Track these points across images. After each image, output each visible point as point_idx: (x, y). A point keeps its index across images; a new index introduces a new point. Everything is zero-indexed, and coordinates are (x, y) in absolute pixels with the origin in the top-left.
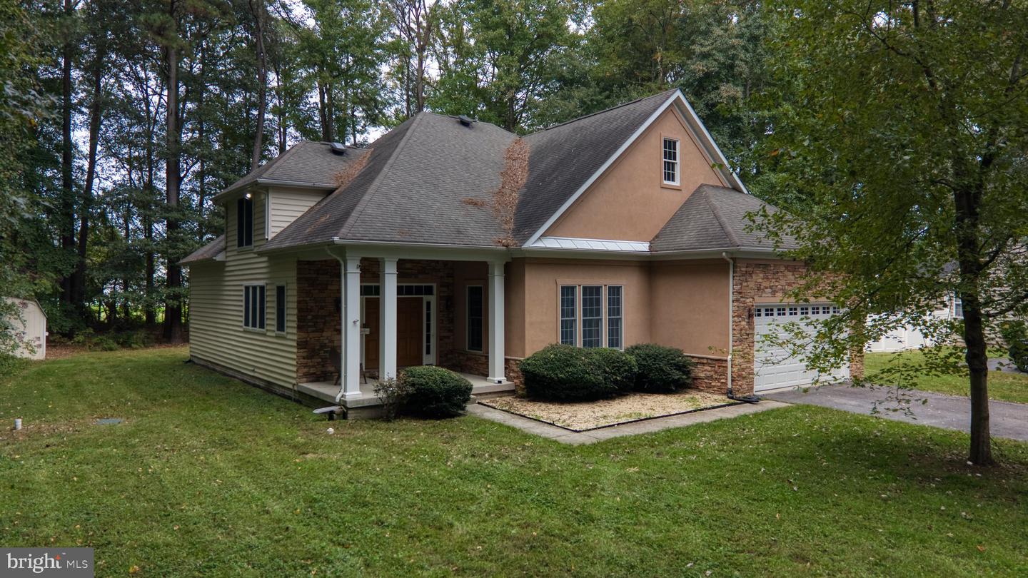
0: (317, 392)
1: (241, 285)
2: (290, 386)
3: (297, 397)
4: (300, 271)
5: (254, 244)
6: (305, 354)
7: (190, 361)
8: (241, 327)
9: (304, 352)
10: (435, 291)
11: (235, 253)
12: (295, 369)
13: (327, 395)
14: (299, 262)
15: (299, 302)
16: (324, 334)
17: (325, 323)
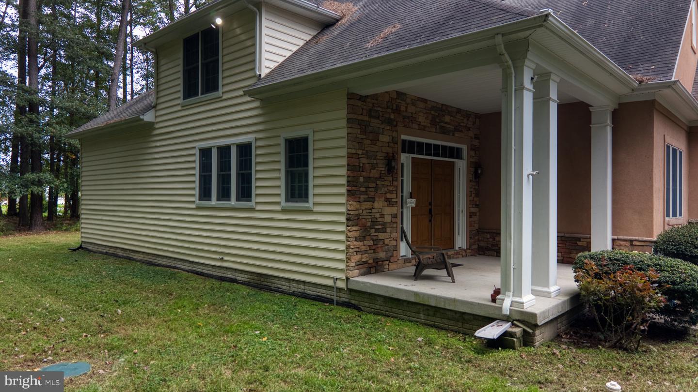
0: (416, 294)
1: (194, 148)
2: (330, 283)
3: (345, 298)
4: (351, 109)
5: (221, 90)
6: (357, 234)
7: (81, 247)
8: (193, 202)
9: (355, 232)
10: (465, 154)
11: (179, 108)
12: (342, 256)
13: (455, 301)
14: (351, 96)
15: (350, 156)
16: (376, 204)
17: (376, 188)
